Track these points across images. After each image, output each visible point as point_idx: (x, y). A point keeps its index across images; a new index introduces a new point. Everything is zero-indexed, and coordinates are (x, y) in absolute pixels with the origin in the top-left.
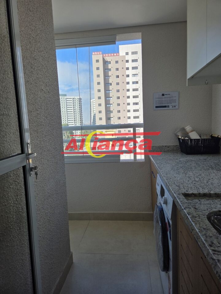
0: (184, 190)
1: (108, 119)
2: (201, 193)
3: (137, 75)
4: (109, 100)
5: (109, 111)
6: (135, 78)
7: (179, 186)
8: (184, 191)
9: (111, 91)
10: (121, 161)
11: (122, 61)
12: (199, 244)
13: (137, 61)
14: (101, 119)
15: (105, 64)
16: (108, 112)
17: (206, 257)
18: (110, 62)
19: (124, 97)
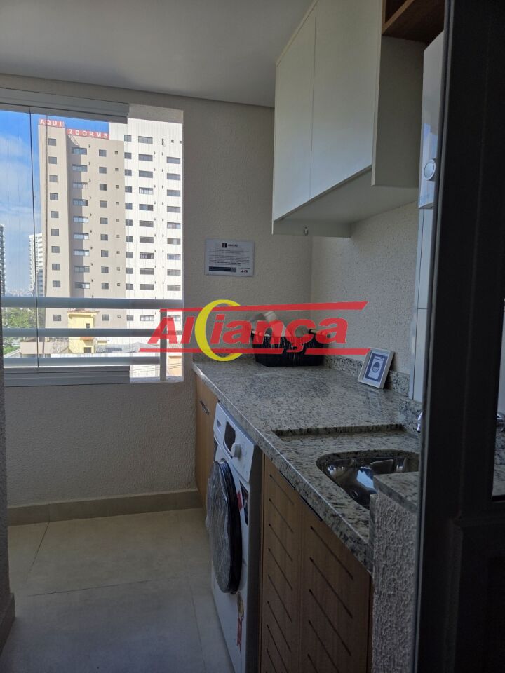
0: (274, 425)
1: (77, 285)
2: (304, 428)
3: (150, 192)
4: (81, 241)
5: (80, 267)
6: (145, 196)
7: (265, 420)
8: (275, 427)
9: (85, 220)
10: (131, 381)
11: (116, 152)
12: (310, 502)
13: (151, 160)
14: (57, 284)
15: (73, 152)
16: (77, 269)
17: (321, 520)
18: (85, 151)
19: (118, 236)
